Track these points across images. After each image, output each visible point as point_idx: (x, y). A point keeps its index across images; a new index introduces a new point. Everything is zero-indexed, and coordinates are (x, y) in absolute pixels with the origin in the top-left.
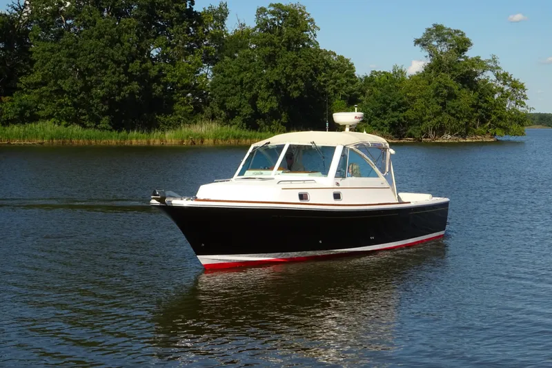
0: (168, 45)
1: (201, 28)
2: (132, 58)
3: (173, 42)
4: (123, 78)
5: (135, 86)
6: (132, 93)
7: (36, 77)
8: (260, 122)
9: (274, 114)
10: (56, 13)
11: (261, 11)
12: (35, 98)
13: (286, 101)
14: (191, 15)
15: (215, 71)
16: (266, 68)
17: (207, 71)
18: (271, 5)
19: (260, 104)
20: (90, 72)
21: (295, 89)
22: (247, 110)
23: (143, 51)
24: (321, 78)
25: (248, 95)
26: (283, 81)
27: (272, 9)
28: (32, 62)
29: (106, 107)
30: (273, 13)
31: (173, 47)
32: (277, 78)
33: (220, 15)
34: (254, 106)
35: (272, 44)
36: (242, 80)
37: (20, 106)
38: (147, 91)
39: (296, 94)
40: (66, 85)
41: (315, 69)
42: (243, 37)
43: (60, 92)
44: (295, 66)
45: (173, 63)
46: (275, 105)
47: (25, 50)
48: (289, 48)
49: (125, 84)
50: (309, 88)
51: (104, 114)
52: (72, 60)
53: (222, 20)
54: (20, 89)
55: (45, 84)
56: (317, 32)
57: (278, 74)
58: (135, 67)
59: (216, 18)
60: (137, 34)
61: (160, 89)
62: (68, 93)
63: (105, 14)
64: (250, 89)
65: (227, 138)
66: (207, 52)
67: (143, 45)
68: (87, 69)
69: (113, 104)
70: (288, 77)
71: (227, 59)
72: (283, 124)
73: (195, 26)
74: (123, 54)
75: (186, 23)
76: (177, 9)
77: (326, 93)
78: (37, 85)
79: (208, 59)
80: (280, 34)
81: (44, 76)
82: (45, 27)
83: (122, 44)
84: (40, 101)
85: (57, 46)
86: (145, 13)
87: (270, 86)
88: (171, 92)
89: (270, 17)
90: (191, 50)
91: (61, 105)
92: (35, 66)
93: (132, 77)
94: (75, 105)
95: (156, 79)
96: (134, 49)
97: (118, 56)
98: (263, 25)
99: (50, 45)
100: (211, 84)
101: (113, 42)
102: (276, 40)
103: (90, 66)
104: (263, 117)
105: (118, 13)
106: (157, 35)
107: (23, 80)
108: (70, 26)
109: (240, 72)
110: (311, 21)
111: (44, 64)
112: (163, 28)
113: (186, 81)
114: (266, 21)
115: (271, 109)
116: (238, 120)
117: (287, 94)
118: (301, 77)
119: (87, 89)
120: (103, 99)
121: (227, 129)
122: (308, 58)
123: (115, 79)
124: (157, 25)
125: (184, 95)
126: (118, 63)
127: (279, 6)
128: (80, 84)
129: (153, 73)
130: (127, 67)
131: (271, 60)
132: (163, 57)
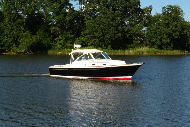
0: (131, 20)
1: (143, 14)
2: (119, 25)
3: (133, 19)
4: (116, 32)
5: (120, 34)
6: (119, 37)
7: (87, 32)
8: (163, 47)
9: (168, 44)
10: (94, 10)
11: (164, 8)
12: (86, 39)
13: (173, 39)
14: (139, 9)
15: (147, 29)
16: (165, 28)
17: (145, 29)
18: (168, 6)
19: (163, 40)
20: (105, 30)
21: (176, 35)
22: (159, 43)
23: (123, 23)
24: (185, 31)
25: (159, 37)
26: (172, 32)
27: (168, 7)
28: (86, 27)
29: (110, 42)
31: (133, 21)
32: (169, 31)
33: (149, 9)
34: (161, 41)
35: (167, 19)
36: (157, 32)
37: (81, 41)
38: (124, 36)
39: (176, 37)
40: (97, 34)
41: (183, 28)
42: (158, 17)
43: (95, 37)
44: (176, 27)
45: (133, 26)
46: (169, 41)
47: (83, 23)
48: (174, 21)
49: (117, 34)
50: (181, 35)
51: (109, 44)
52: (99, 26)
53: (150, 11)
54: (82, 36)
55: (90, 34)
56: (184, 15)
57: (170, 30)
58: (120, 28)
59: (148, 11)
60: (121, 17)
61: (128, 35)
62: (97, 37)
63: (110, 10)
64: (160, 35)
65: (151, 52)
66: (145, 23)
67: (123, 20)
68: (104, 29)
69: (112, 41)
70: (173, 31)
71: (152, 25)
72: (171, 47)
73: (141, 14)
74: (116, 24)
75: (137, 13)
76: (135, 8)
77: (187, 37)
78: (87, 34)
79: (145, 25)
80: (171, 16)
81: (89, 31)
82: (90, 15)
83: (116, 20)
84: (88, 39)
85: (94, 21)
86: (123, 9)
87: (167, 34)
88: (132, 37)
89: (167, 10)
90: (139, 22)
91: (95, 41)
92: (86, 28)
93: (119, 32)
94: (100, 41)
95: (127, 32)
96: (119, 22)
97: (114, 25)
98: (164, 13)
99: (91, 21)
100: (146, 34)
101: (113, 19)
102: (169, 18)
103: (105, 28)
104: (164, 45)
105: (114, 10)
106: (127, 17)
107: (82, 32)
108: (98, 14)
109: (156, 29)
110: (182, 11)
111: (90, 27)
112: (130, 14)
113: (137, 33)
114: (166, 11)
115: (167, 42)
116: (155, 46)
117: (173, 37)
118: (178, 31)
119: (104, 35)
120: (109, 39)
121: (151, 49)
122: (180, 24)
123: (113, 32)
124: (128, 13)
125: (137, 37)
126: (114, 27)
127: (170, 6)
128: (101, 34)
129: (126, 30)
130: (117, 28)
131: (167, 25)
132: (130, 24)
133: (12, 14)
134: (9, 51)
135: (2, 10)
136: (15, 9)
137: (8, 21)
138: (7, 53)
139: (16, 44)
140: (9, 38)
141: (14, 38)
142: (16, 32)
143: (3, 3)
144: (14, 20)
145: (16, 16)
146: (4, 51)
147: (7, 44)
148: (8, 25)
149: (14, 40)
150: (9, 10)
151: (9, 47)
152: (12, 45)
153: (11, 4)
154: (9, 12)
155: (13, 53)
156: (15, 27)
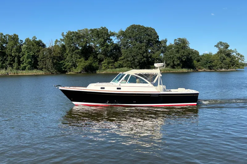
0: (153, 49)
1: (160, 45)
2: (144, 52)
3: (154, 48)
4: (142, 57)
5: (145, 59)
6: (144, 61)
7: (123, 57)
8: (175, 67)
9: (178, 65)
10: (127, 43)
11: (175, 40)
12: (122, 62)
14: (158, 41)
15: (164, 55)
16: (177, 54)
17: (162, 55)
18: (178, 38)
19: (175, 62)
20: (135, 56)
21: (184, 58)
22: (172, 64)
23: (147, 51)
24: (191, 55)
25: (172, 60)
26: (181, 57)
27: (178, 39)
28: (121, 54)
29: (138, 64)
30: (178, 40)
31: (154, 49)
32: (179, 56)
33: (165, 41)
34: (173, 63)
35: (178, 48)
36: (170, 57)
37: (119, 64)
38: (148, 60)
39: (184, 60)
40: (129, 59)
41: (189, 54)
42: (171, 46)
43: (128, 61)
44: (184, 53)
45: (154, 53)
46: (179, 62)
47: (120, 52)
48: (182, 49)
49: (143, 58)
50: (187, 58)
51: (138, 65)
52: (130, 53)
53: (166, 43)
54: (119, 60)
55: (124, 59)
56: (189, 44)
57: (180, 55)
58: (145, 54)
59: (164, 42)
60: (145, 47)
61: (151, 59)
62: (130, 61)
63: (138, 42)
64: (173, 59)
65: (167, 71)
66: (162, 50)
67: (147, 49)
68: (134, 55)
69: (140, 63)
70: (182, 56)
71: (167, 52)
72: (181, 67)
73: (159, 44)
74: (142, 52)
75: (157, 44)
76: (155, 41)
77: (192, 59)
78: (123, 59)
79: (162, 52)
80: (180, 45)
81: (124, 57)
82: (125, 46)
83: (142, 49)
84: (123, 63)
85: (127, 50)
86: (147, 42)
87: (177, 58)
88: (154, 60)
89: (177, 41)
90: (158, 50)
91: (128, 64)
92: (122, 55)
93: (144, 57)
94: (131, 64)
95: (150, 57)
96: (145, 50)
97: (141, 52)
98: (176, 43)
99: (125, 50)
100: (163, 58)
101: (140, 49)
102: (179, 47)
103: (135, 55)
104: (176, 65)
105: (141, 42)
106: (150, 47)
107: (120, 58)
108: (130, 46)
109: (170, 55)
110: (188, 42)
111: (124, 54)
112: (152, 45)
113: (157, 58)
114: (177, 42)
115: (178, 63)
116: (170, 66)
117: (182, 60)
118: (185, 56)
119: (134, 60)
120: (138, 62)
121: (167, 68)
122: (187, 51)
123: (140, 57)
124: (150, 45)
125: (156, 61)
126: (141, 54)
127: (180, 39)
128: (132, 59)
129: (149, 55)
130: (143, 54)
131: (178, 51)
132: (152, 52)
133: (72, 46)
134: (70, 71)
135: (65, 44)
136: (73, 43)
137: (69, 51)
138: (69, 73)
139: (74, 67)
140: (70, 62)
141: (73, 62)
142: (74, 58)
143: (65, 39)
144: (73, 51)
145: (74, 47)
146: (66, 72)
147: (69, 67)
148: (69, 54)
149: (73, 64)
150: (69, 44)
151: (69, 68)
152: (72, 68)
153: (71, 40)
154: (69, 45)
155: (72, 73)
156: (74, 56)
